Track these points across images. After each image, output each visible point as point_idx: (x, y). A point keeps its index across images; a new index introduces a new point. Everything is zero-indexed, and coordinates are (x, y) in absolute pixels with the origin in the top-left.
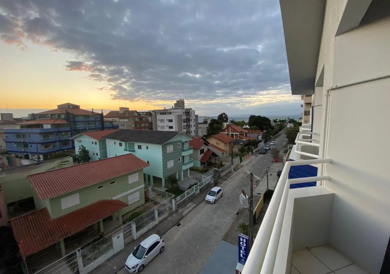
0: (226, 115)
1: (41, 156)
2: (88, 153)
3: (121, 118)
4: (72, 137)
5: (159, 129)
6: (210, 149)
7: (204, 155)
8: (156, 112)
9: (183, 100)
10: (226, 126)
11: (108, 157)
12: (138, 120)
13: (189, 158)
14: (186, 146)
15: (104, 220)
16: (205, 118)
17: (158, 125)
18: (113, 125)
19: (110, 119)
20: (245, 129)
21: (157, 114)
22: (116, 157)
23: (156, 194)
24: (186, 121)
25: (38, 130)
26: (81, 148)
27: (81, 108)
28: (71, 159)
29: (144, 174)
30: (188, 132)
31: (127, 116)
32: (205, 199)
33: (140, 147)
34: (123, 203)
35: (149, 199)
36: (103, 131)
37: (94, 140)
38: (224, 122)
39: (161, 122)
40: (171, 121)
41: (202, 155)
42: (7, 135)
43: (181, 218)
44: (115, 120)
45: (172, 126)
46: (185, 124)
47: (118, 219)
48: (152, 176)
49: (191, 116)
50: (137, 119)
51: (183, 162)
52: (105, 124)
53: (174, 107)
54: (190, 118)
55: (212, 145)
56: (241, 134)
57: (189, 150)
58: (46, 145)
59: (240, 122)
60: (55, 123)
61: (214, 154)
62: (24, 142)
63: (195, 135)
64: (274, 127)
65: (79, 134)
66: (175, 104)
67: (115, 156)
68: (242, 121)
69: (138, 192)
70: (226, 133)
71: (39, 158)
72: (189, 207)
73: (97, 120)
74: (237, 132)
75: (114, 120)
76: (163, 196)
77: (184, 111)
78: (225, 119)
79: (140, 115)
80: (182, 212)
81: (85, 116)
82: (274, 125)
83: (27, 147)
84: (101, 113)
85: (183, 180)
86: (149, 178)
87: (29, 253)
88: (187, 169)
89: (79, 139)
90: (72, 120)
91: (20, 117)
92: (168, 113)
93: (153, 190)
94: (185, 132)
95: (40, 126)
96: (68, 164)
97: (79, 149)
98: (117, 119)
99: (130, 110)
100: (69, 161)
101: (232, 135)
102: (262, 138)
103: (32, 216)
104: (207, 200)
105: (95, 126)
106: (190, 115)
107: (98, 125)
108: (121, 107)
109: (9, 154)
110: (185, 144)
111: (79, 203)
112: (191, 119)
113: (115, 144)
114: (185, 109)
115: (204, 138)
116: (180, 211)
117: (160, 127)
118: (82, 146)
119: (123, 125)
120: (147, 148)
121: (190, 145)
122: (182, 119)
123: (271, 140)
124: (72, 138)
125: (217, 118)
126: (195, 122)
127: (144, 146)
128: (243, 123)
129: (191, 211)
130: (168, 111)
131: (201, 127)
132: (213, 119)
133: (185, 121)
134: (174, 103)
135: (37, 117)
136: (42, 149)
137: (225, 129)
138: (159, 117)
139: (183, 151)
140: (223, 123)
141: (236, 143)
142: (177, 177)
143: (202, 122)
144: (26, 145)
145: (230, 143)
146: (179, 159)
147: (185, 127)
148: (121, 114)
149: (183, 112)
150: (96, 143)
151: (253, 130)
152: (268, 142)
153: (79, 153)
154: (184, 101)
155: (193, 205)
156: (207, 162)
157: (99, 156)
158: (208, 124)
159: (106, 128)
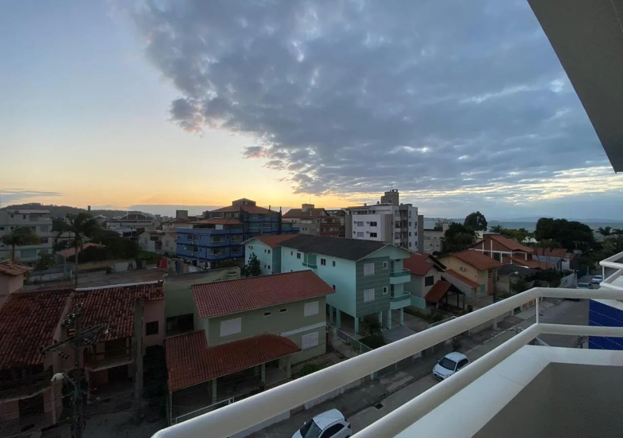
0: (483, 217)
1: (209, 264)
2: (259, 264)
3: (302, 219)
4: (243, 241)
5: (355, 236)
6: (447, 279)
7: (433, 288)
8: (351, 210)
9: (397, 190)
10: (482, 237)
11: (282, 272)
12: (326, 222)
13: (404, 290)
14: (399, 268)
15: (267, 365)
16: (439, 221)
17: (353, 231)
18: (292, 228)
19: (290, 220)
20: (529, 244)
21: (352, 213)
22: (291, 273)
23: (343, 342)
24: (401, 224)
25: (210, 231)
26: (252, 256)
27: (257, 205)
28: (238, 270)
29: (328, 306)
30: (404, 245)
31: (311, 215)
32: (432, 372)
33: (323, 262)
34: (295, 344)
35: (332, 348)
36: (280, 236)
37: (268, 248)
38: (478, 230)
39: (358, 225)
40: (374, 224)
41: (430, 287)
42: (179, 235)
43: (384, 395)
44: (296, 221)
45: (376, 232)
46: (399, 230)
47: (285, 369)
48: (339, 310)
49: (410, 217)
50: (323, 221)
51: (392, 294)
52: (283, 226)
53: (380, 203)
54: (407, 221)
55: (451, 272)
56: (518, 254)
57: (402, 275)
58: (215, 249)
59: (516, 230)
60: (227, 223)
61: (454, 289)
62: (194, 245)
63: (417, 250)
64: (602, 245)
65: (251, 239)
66: (382, 198)
67: (290, 271)
68: (521, 229)
69: (317, 333)
70: (483, 250)
71: (206, 266)
72: (399, 379)
73: (273, 220)
74: (509, 250)
75: (294, 222)
76: (354, 348)
77: (397, 208)
78: (480, 224)
79: (328, 215)
80: (386, 385)
81: (260, 215)
82: (601, 240)
83: (197, 251)
84: (279, 211)
85: (390, 328)
86: (335, 313)
87: (177, 387)
88: (399, 309)
89: (250, 245)
90: (245, 220)
91: (195, 216)
92: (370, 211)
93: (340, 335)
94: (398, 243)
95: (212, 226)
96: (234, 276)
97: (250, 258)
98: (298, 220)
99: (316, 207)
100: (235, 273)
101: (497, 256)
102: (571, 267)
103: (188, 337)
104: (435, 375)
105: (271, 228)
106: (409, 215)
107: (275, 228)
108: (304, 203)
109: (178, 258)
110: (395, 263)
111: (240, 331)
112: (410, 223)
113: (292, 254)
114: (399, 205)
115: (435, 256)
116: (383, 382)
117: (357, 233)
118: (253, 254)
119: (305, 229)
120: (334, 264)
121: (405, 266)
122: (394, 222)
123: (594, 271)
124: (243, 243)
125: (462, 223)
126: (417, 226)
127: (329, 260)
128: (523, 233)
129: (403, 387)
130: (370, 209)
131: (430, 237)
132: (454, 223)
133: (399, 225)
134: (380, 197)
135: (211, 215)
136: (211, 255)
137: (481, 243)
138: (356, 218)
139: (392, 275)
140: (476, 232)
141: (505, 271)
142: (381, 320)
143: (433, 228)
144: (195, 248)
145: (490, 271)
146: (385, 289)
147: (399, 236)
148: (303, 213)
149: (396, 211)
150: (269, 252)
151: (547, 247)
152: (587, 277)
153: (249, 264)
154: (398, 192)
155: (407, 377)
156: (440, 301)
157: (271, 270)
158: (444, 233)
159: (284, 231)
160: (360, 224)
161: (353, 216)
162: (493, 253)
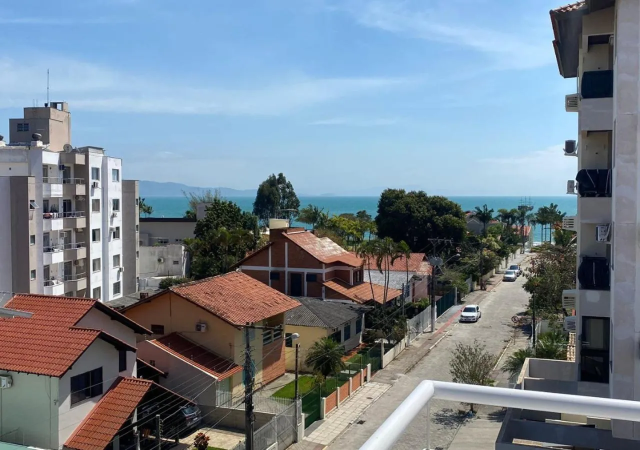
162: (288, 272)
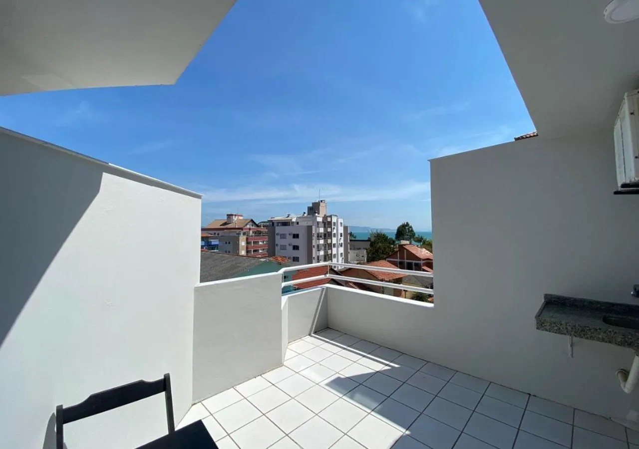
8: (274, 223)
24: (325, 236)
39: (281, 238)
40: (296, 236)
45: (298, 245)
46: (322, 242)
49: (334, 228)
54: (331, 232)
112: (334, 234)
133: (322, 237)
138: (279, 230)
147: (322, 248)
160: (283, 236)
161: (276, 227)
162: (406, 262)
